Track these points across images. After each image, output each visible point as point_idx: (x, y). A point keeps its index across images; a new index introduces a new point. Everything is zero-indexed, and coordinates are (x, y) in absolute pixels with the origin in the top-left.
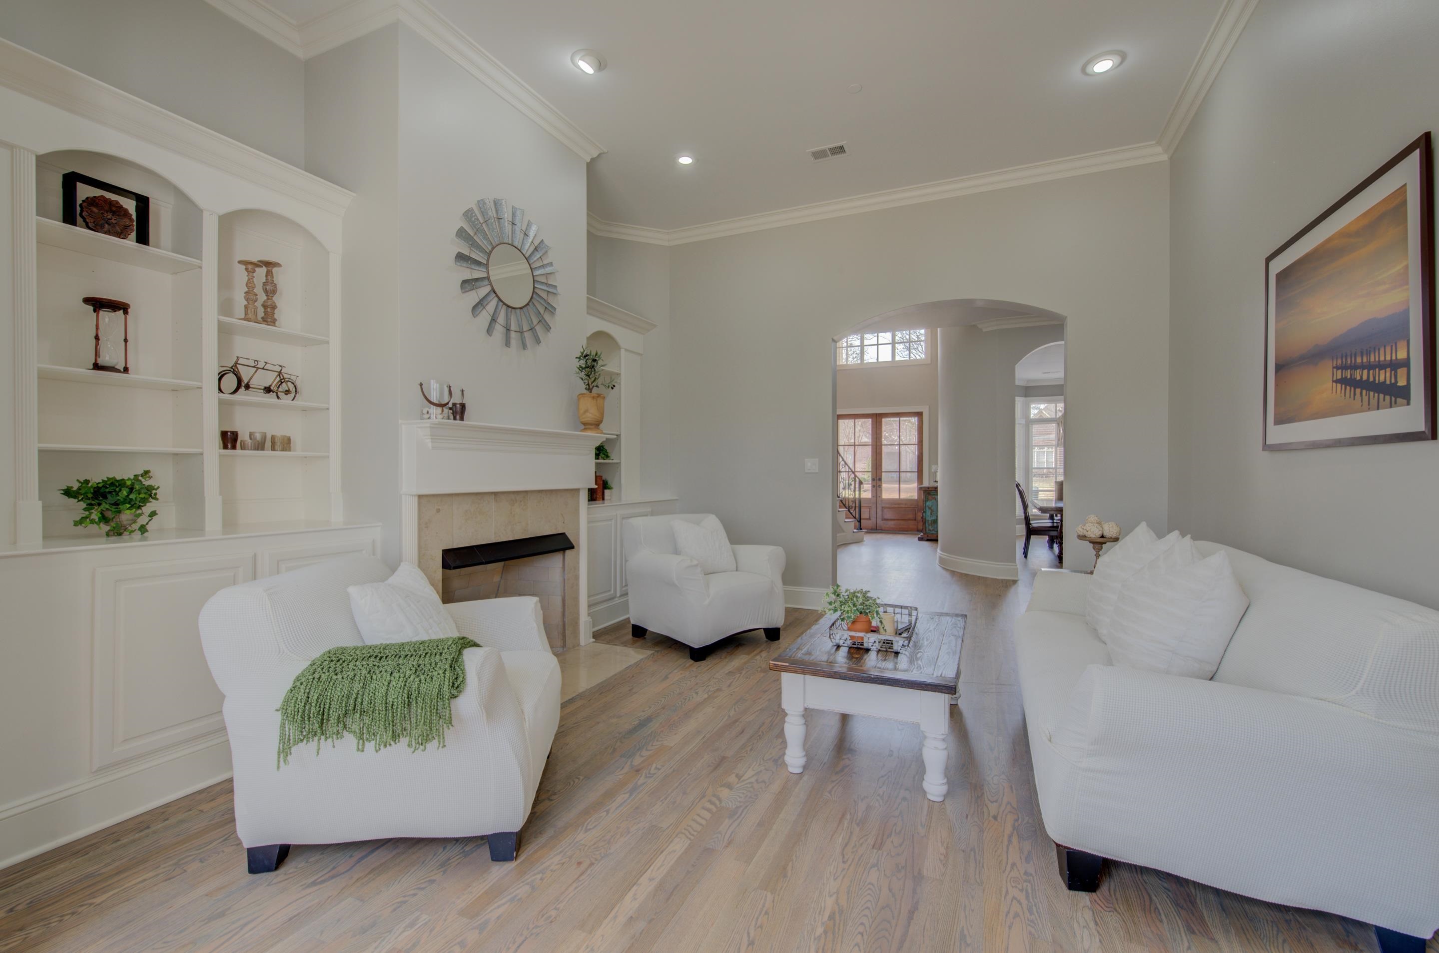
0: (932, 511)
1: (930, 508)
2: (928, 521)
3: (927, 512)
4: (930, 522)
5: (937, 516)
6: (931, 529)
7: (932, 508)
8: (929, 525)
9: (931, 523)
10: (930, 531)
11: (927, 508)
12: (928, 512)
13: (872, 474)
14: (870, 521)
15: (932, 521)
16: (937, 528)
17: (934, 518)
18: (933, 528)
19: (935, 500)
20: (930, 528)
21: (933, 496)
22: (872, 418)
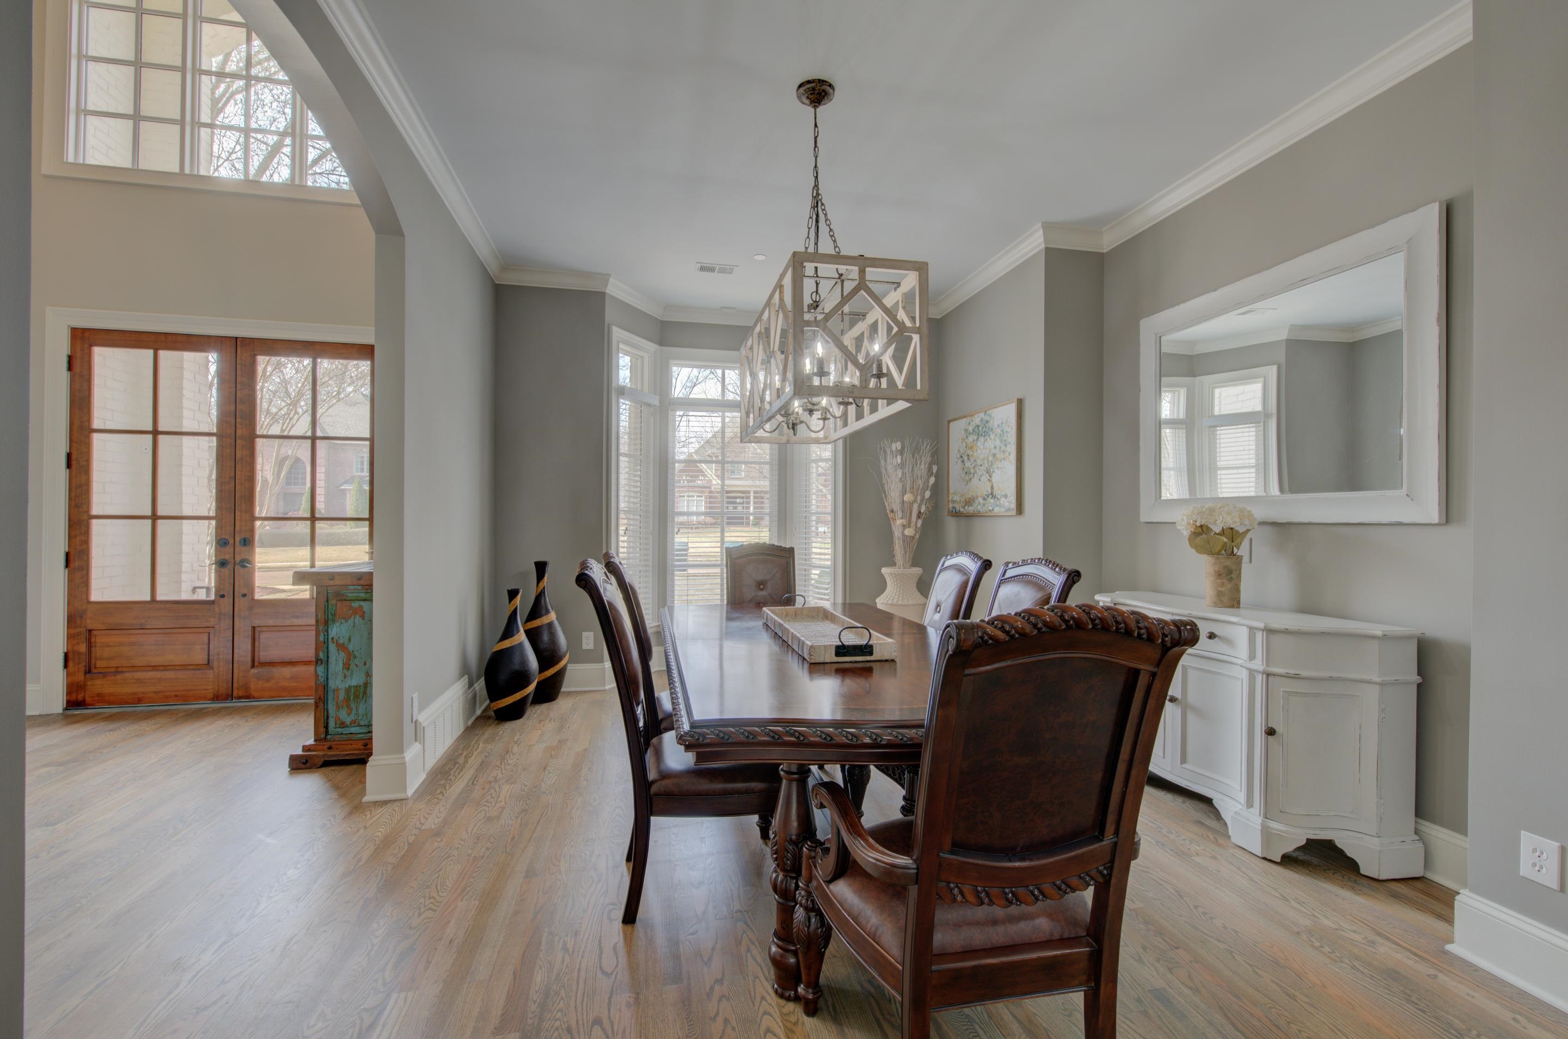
0: (350, 656)
1: (341, 647)
2: (336, 690)
3: (332, 659)
4: (342, 695)
5: (369, 675)
6: (348, 720)
7: (351, 648)
8: (338, 707)
9: (347, 700)
10: (343, 725)
11: (332, 647)
12: (337, 660)
13: (218, 527)
14: (210, 674)
15: (348, 690)
16: (369, 714)
17: (356, 680)
18: (352, 717)
19: (363, 617)
20: (344, 716)
21: (356, 605)
22: (220, 350)
